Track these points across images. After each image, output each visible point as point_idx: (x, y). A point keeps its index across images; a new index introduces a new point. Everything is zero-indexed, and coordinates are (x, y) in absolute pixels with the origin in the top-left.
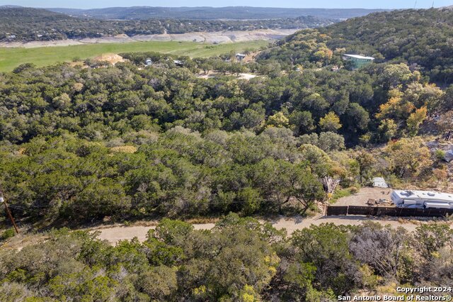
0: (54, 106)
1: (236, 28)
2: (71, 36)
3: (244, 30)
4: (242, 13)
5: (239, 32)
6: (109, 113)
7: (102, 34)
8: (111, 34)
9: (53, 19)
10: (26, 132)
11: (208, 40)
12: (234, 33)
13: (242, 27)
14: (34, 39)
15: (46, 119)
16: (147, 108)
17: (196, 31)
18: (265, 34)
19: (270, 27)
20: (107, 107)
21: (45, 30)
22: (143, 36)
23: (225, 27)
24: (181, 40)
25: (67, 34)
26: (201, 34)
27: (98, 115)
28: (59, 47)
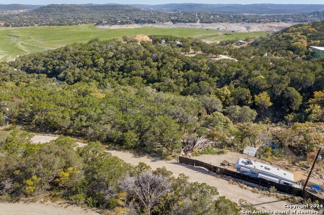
0: (95, 65)
1: (253, 21)
2: (137, 22)
3: (259, 22)
4: (264, 9)
5: (254, 24)
6: (121, 73)
7: (156, 21)
8: (162, 21)
9: (130, 11)
10: (76, 78)
11: (228, 29)
12: (250, 25)
13: (257, 21)
14: (116, 24)
15: (87, 72)
16: (142, 72)
17: (221, 22)
18: (276, 26)
19: (283, 21)
20: (122, 69)
21: (124, 18)
22: (183, 24)
23: (245, 20)
24: (208, 28)
25: (135, 20)
26: (224, 24)
27: (114, 73)
28: (128, 29)
